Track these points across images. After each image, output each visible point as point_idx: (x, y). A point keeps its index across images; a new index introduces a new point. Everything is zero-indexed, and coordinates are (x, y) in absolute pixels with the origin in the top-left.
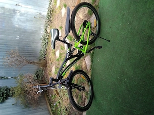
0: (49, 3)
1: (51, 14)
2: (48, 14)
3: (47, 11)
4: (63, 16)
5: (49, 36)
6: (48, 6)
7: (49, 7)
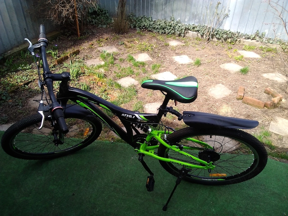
0: (249, 34)
1: (226, 39)
2: (226, 33)
3: (232, 31)
4: (222, 66)
5: (180, 35)
6: (242, 32)
7: (239, 36)
